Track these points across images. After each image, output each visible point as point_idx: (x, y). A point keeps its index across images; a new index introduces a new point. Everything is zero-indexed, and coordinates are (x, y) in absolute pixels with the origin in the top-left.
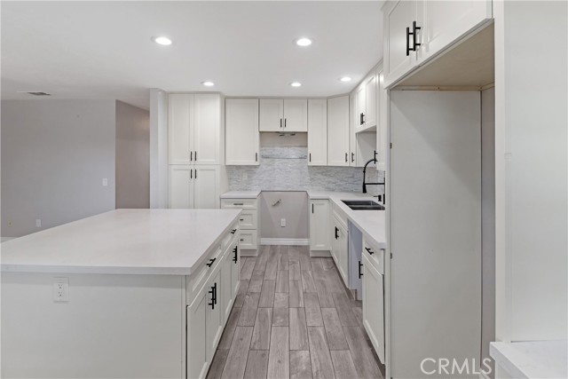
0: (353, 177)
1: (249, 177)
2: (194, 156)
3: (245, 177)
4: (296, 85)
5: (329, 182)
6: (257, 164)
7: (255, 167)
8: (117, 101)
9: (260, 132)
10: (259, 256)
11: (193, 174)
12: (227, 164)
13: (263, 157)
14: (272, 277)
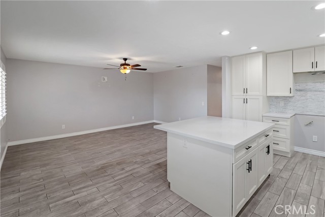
1: (285, 104)
2: (246, 91)
3: (282, 104)
6: (291, 95)
7: (290, 97)
8: (208, 65)
9: (294, 74)
10: (291, 157)
11: (245, 101)
12: (268, 95)
13: (297, 90)
14: (300, 173)
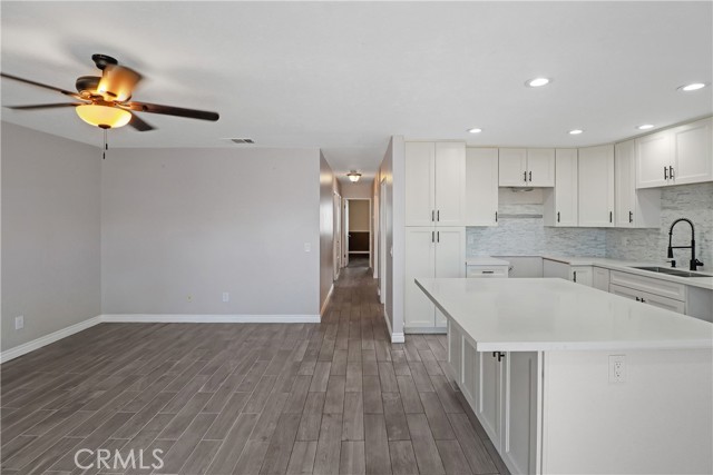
0: (595, 240)
2: (436, 216)
4: (576, 132)
5: (568, 246)
6: (496, 224)
9: (500, 187)
11: (435, 237)
